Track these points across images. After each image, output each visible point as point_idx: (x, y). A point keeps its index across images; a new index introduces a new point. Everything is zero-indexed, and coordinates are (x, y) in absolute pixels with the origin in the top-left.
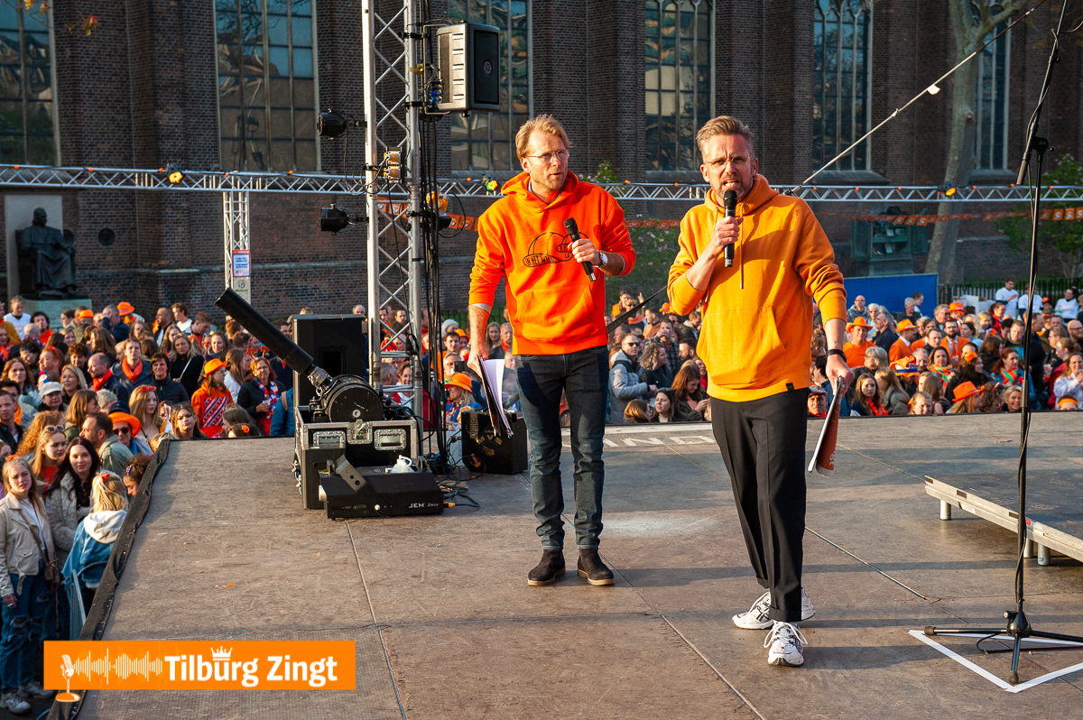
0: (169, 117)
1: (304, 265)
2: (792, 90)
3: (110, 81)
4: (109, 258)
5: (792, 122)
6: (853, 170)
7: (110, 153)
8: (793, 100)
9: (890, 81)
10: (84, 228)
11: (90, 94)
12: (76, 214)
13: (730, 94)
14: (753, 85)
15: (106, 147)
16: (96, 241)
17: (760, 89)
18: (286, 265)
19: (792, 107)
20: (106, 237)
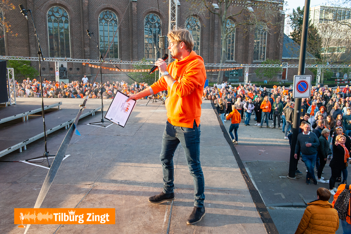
0: (87, 49)
1: (114, 75)
2: (214, 45)
3: (79, 43)
4: (79, 73)
5: (214, 51)
6: (230, 60)
7: (79, 55)
8: (214, 47)
9: (238, 44)
10: (74, 68)
11: (75, 45)
12: (73, 65)
13: (202, 45)
14: (207, 44)
15: (78, 54)
16: (76, 70)
17: (209, 44)
18: (111, 75)
19: (214, 48)
20: (78, 69)
